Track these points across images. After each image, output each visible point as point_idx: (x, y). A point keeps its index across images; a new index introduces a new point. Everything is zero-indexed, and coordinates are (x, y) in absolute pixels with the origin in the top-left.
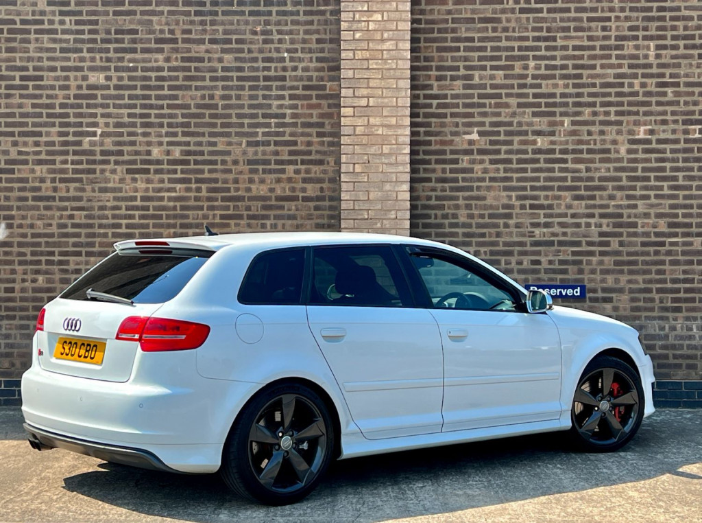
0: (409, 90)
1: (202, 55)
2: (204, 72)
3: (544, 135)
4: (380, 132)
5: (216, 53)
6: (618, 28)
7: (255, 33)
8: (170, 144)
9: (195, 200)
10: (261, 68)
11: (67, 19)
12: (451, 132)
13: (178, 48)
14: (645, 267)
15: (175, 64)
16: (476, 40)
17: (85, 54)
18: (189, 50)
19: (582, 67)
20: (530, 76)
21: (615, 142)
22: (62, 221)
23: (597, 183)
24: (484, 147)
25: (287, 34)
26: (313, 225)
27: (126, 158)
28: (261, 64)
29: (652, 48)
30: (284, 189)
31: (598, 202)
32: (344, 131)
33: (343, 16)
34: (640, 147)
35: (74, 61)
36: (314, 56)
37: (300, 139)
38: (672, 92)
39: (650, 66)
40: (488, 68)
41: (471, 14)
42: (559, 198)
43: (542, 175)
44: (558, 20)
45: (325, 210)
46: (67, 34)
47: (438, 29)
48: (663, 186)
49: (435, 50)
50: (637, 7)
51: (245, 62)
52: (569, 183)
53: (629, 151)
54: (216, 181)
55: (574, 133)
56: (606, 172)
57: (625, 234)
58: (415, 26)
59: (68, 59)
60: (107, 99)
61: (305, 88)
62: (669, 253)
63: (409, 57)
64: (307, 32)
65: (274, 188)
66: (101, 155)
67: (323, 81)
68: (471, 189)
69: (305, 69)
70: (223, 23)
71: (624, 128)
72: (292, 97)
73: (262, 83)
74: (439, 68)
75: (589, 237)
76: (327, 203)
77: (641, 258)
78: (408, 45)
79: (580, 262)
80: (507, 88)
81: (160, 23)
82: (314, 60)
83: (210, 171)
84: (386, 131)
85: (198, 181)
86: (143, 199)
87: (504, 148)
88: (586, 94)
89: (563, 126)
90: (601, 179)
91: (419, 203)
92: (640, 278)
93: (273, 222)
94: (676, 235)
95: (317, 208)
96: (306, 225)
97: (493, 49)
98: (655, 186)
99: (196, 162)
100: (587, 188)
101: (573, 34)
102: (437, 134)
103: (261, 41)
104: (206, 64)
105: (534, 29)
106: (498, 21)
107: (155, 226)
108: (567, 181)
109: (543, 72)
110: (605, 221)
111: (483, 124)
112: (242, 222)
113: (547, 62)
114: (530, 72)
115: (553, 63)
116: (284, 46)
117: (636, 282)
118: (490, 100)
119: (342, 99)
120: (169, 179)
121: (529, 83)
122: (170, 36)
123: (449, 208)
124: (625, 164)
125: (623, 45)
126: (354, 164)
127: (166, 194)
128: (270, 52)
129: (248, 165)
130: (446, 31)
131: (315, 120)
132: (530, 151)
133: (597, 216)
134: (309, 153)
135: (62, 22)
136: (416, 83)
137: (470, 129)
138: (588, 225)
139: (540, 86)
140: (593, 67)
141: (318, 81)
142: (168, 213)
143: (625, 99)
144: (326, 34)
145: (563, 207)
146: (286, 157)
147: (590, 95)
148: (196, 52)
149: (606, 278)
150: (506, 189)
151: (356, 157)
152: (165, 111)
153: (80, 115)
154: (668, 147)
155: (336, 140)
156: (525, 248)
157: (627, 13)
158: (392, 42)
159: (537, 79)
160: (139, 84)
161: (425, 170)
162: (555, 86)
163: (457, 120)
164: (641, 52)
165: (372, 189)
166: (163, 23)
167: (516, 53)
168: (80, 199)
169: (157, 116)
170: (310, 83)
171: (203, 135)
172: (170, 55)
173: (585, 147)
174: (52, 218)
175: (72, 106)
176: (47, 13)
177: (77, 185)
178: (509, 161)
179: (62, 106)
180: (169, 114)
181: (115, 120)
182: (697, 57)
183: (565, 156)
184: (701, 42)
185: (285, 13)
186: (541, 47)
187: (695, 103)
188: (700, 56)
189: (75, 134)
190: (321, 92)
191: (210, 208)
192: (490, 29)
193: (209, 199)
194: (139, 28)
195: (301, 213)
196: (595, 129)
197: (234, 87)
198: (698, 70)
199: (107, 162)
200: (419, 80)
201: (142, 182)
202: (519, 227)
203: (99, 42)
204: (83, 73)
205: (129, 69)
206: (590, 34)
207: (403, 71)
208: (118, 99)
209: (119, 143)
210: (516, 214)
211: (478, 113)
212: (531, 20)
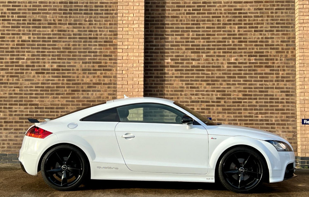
0: (144, 43)
1: (65, 29)
2: (66, 35)
3: (196, 60)
4: (132, 59)
5: (71, 28)
6: (223, 20)
7: (86, 21)
8: (52, 63)
9: (62, 84)
10: (88, 34)
11: (14, 15)
12: (160, 59)
13: (56, 26)
14: (234, 111)
15: (55, 32)
16: (170, 24)
17: (21, 29)
18: (61, 27)
19: (210, 35)
20: (190, 38)
21: (222, 63)
22: (10, 92)
23: (216, 79)
24: (173, 65)
25: (98, 21)
26: (107, 94)
27: (36, 68)
28: (88, 33)
29: (237, 28)
30: (96, 80)
31: (216, 86)
32: (118, 58)
33: (119, 15)
34: (232, 65)
35: (17, 31)
36: (109, 30)
37: (102, 61)
38: (244, 45)
39: (235, 35)
40: (175, 35)
41: (168, 14)
42: (201, 84)
43: (195, 76)
44: (201, 17)
45: (112, 88)
46: (14, 21)
47: (155, 20)
48: (241, 80)
49: (154, 28)
50: (231, 13)
51: (82, 32)
52: (205, 79)
53: (228, 67)
54: (70, 77)
55: (207, 60)
56: (219, 75)
57: (226, 98)
58: (147, 19)
59: (15, 30)
60: (29, 46)
61: (105, 42)
62: (243, 106)
63: (144, 30)
64: (106, 21)
65: (92, 80)
66: (26, 67)
67: (112, 39)
68: (168, 81)
69: (105, 35)
70: (74, 17)
71: (226, 58)
72: (100, 45)
73: (88, 40)
74: (156, 35)
75: (212, 99)
76: (113, 86)
77: (232, 108)
78: (143, 26)
79: (209, 109)
80: (182, 43)
81: (49, 17)
82: (108, 31)
83: (68, 73)
84: (135, 58)
86: (42, 84)
87: (180, 65)
88: (211, 45)
89: (203, 57)
90: (217, 77)
91: (148, 86)
92: (232, 115)
93: (92, 93)
94: (246, 99)
95: (109, 87)
96: (104, 94)
97: (176, 28)
98: (238, 80)
99: (63, 70)
100: (212, 81)
101: (206, 22)
103: (88, 24)
104: (67, 33)
105: (192, 21)
106: (178, 17)
107: (46, 94)
109: (195, 36)
110: (218, 93)
111: (172, 56)
112: (80, 93)
113: (197, 33)
114: (190, 37)
115: (199, 33)
116: (97, 26)
117: (231, 117)
118: (175, 47)
119: (118, 46)
121: (190, 41)
122: (54, 22)
123: (159, 88)
124: (226, 72)
125: (226, 27)
126: (122, 70)
127: (51, 82)
128: (92, 28)
129: (82, 71)
130: (158, 21)
131: (108, 54)
132: (190, 66)
133: (216, 91)
134: (106, 66)
135: (12, 17)
137: (167, 58)
138: (212, 95)
139: (194, 42)
140: (214, 35)
141: (110, 39)
142: (51, 89)
143: (226, 47)
144: (113, 21)
145: (203, 88)
146: (97, 68)
147: (213, 45)
148: (63, 28)
149: (219, 115)
150: (181, 81)
151: (123, 68)
152: (51, 50)
153: (19, 52)
154: (243, 65)
155: (116, 61)
156: (188, 103)
157: (227, 15)
158: (137, 25)
159: (193, 39)
160: (41, 40)
161: (151, 73)
162: (200, 42)
163: (163, 54)
164: (232, 30)
165: (129, 80)
166: (51, 17)
167: (185, 29)
168: (17, 84)
169: (48, 52)
170: (107, 40)
171: (65, 59)
172: (53, 29)
173: (211, 65)
174: (7, 91)
175: (15, 48)
176: (7, 13)
177: (17, 78)
178: (182, 70)
179: (12, 48)
180: (52, 51)
181: (32, 54)
182: (253, 31)
183: (203, 69)
184: (256, 25)
185: (97, 14)
186: (194, 27)
187: (253, 49)
188: (255, 31)
189: (16, 59)
190: (111, 43)
191: (68, 87)
192: (175, 20)
193: (67, 84)
194: (42, 19)
195: (102, 89)
196: (215, 58)
197: (78, 41)
198: (254, 36)
199: (28, 70)
200: (148, 39)
201: (41, 77)
202: (186, 95)
203: (26, 24)
204: (20, 36)
205: (37, 34)
206: (213, 22)
207: (141, 35)
208: (33, 46)
209: (33, 62)
210: (185, 90)
211: (171, 52)
212: (191, 17)
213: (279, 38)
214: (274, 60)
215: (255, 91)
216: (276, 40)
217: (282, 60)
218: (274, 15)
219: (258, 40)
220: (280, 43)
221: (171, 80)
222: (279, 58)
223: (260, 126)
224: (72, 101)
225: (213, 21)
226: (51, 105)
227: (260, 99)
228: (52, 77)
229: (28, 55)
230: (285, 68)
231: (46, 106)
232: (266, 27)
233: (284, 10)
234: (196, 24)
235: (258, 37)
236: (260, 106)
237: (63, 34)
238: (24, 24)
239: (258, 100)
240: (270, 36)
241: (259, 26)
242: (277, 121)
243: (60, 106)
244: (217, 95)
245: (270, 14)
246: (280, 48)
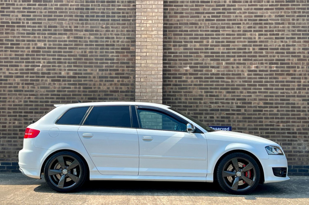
0: (162, 50)
1: (82, 36)
2: (83, 42)
3: (215, 68)
4: (151, 66)
5: (87, 35)
6: (244, 27)
7: (103, 28)
8: (69, 70)
9: (78, 92)
10: (105, 41)
11: (30, 22)
12: (179, 66)
13: (73, 33)
14: (255, 120)
15: (71, 39)
16: (189, 31)
17: (36, 35)
18: (77, 34)
19: (230, 42)
20: (210, 45)
21: (243, 71)
22: (26, 100)
23: (236, 87)
24: (191, 72)
25: (115, 28)
27: (51, 75)
28: (105, 40)
29: (257, 35)
30: (113, 88)
31: (236, 94)
32: (137, 65)
33: (137, 21)
34: (253, 73)
35: (32, 38)
36: (126, 36)
37: (120, 69)
38: (265, 52)
39: (256, 42)
40: (193, 42)
41: (187, 21)
42: (221, 92)
43: (214, 83)
45: (129, 96)
46: (30, 27)
47: (174, 27)
48: (262, 88)
49: (173, 35)
50: (251, 19)
51: (99, 39)
53: (248, 75)
54: (86, 84)
55: (227, 67)
56: (239, 83)
57: (247, 107)
58: (165, 25)
59: (30, 37)
60: (44, 53)
61: (122, 49)
62: (264, 114)
63: (162, 37)
64: (123, 27)
65: (109, 88)
66: (42, 74)
67: (129, 46)
68: (186, 88)
69: (122, 42)
70: (90, 24)
71: (246, 66)
72: (117, 52)
73: (105, 47)
74: (174, 42)
75: (232, 108)
76: (130, 94)
77: (253, 116)
78: (162, 33)
79: (229, 118)
80: (201, 50)
81: (66, 23)
82: (126, 38)
83: (84, 81)
84: (153, 66)
85: (79, 84)
86: (58, 91)
87: (199, 73)
88: (231, 52)
89: (222, 64)
90: (237, 85)
91: (166, 94)
92: (253, 124)
93: (109, 100)
94: (267, 107)
95: (126, 95)
97: (196, 35)
98: (259, 88)
99: (79, 77)
100: (232, 89)
101: (226, 29)
102: (173, 67)
103: (105, 31)
104: (83, 39)
105: (211, 27)
106: (197, 24)
108: (224, 86)
109: (215, 44)
110: (239, 102)
111: (191, 63)
112: (96, 101)
113: (216, 40)
114: (210, 44)
115: (219, 40)
116: (114, 33)
117: (252, 126)
118: (194, 54)
119: (136, 53)
120: (68, 84)
121: (209, 48)
122: (70, 29)
123: (178, 96)
124: (247, 80)
125: (246, 34)
126: (141, 78)
127: (67, 90)
128: (108, 35)
129: (99, 78)
130: (177, 27)
131: (125, 61)
132: (210, 74)
133: (236, 99)
134: (123, 74)
135: (28, 23)
136: (165, 47)
137: (186, 65)
138: (232, 103)
139: (213, 49)
140: (234, 42)
141: (127, 46)
142: (67, 97)
143: (247, 55)
144: (130, 28)
145: (222, 96)
146: (114, 76)
147: (233, 53)
148: (79, 35)
149: (239, 124)
150: (200, 89)
151: (141, 75)
152: (67, 57)
153: (34, 59)
154: (264, 73)
155: (134, 69)
156: (208, 112)
157: (247, 22)
158: (156, 31)
159: (212, 46)
160: (57, 47)
161: (169, 81)
162: (219, 49)
163: (181, 62)
164: (253, 37)
165: (148, 88)
166: (67, 24)
167: (204, 36)
168: (33, 91)
169: (64, 59)
170: (124, 47)
171: (82, 66)
172: (69, 36)
173: (231, 73)
174: (22, 98)
175: (31, 55)
176: (22, 19)
177: (32, 86)
178: (202, 78)
179: (27, 55)
180: (68, 58)
181: (47, 61)
182: (274, 38)
183: (223, 76)
184: (277, 33)
185: (114, 20)
186: (214, 34)
187: (274, 56)
188: (276, 38)
189: (32, 66)
190: (128, 51)
191: (84, 95)
192: (194, 27)
193: (83, 91)
194: (58, 25)
195: (120, 97)
196: (235, 66)
197: (94, 48)
198: (275, 44)
199: (44, 77)
201: (57, 85)
202: (205, 104)
203: (42, 31)
204: (35, 42)
205: (53, 41)
206: (233, 29)
207: (160, 42)
208: (49, 53)
209: (49, 70)
210: (204, 98)
211: (189, 59)
212: (210, 24)
213: (300, 45)
214: (295, 68)
215: (276, 100)
216: (298, 47)
217: (304, 68)
218: (295, 22)
219: (279, 48)
220: (301, 51)
222: (300, 66)
223: (281, 135)
227: (281, 107)
229: (44, 62)
230: (307, 76)
232: (287, 35)
233: (306, 17)
234: (216, 31)
235: (280, 44)
236: (281, 115)
237: (79, 41)
238: (40, 30)
239: (279, 109)
240: (291, 44)
241: (280, 33)
242: (299, 129)
245: (291, 21)
246: (301, 56)
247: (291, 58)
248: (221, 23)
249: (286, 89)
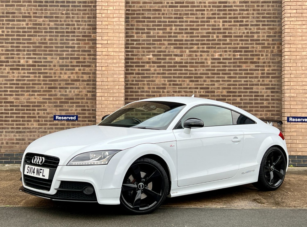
0: (124, 38)
1: (41, 23)
2: (42, 29)
3: (178, 56)
4: (112, 54)
5: (47, 22)
6: (207, 14)
7: (63, 14)
8: (28, 58)
9: (38, 81)
10: (65, 28)
12: (141, 55)
13: (31, 20)
15: (30, 26)
16: (152, 18)
18: (36, 21)
19: (194, 29)
20: (173, 33)
21: (206, 59)
23: (199, 75)
24: (154, 61)
25: (76, 15)
26: (86, 91)
27: (10, 64)
28: (65, 27)
29: (221, 22)
30: (74, 77)
31: (199, 83)
32: (98, 53)
33: (97, 7)
34: (216, 61)
36: (87, 23)
37: (81, 57)
38: (229, 40)
39: (220, 29)
40: (156, 29)
41: (150, 7)
42: (184, 81)
43: (178, 72)
44: (184, 11)
45: (91, 85)
47: (136, 13)
48: (225, 77)
49: (135, 22)
50: (215, 6)
51: (58, 26)
52: (188, 75)
53: (212, 63)
54: (47, 73)
55: (190, 55)
56: (203, 71)
57: (210, 96)
58: (127, 12)
60: (2, 40)
61: (83, 36)
63: (124, 24)
64: (84, 14)
65: (70, 76)
67: (90, 34)
68: (149, 77)
69: (83, 29)
70: (50, 10)
71: (210, 54)
72: (77, 40)
73: (65, 34)
74: (137, 29)
76: (92, 83)
78: (123, 20)
80: (164, 37)
81: (24, 10)
82: (87, 25)
83: (44, 69)
84: (115, 54)
85: (39, 73)
86: (17, 80)
87: (162, 61)
88: (195, 40)
89: (186, 52)
90: (201, 74)
91: (129, 83)
93: (70, 90)
94: (230, 96)
95: (87, 84)
96: (83, 91)
97: (159, 22)
98: (222, 77)
99: (38, 66)
100: (195, 77)
101: (190, 16)
102: (136, 55)
103: (65, 17)
104: (43, 26)
105: (175, 14)
106: (160, 10)
107: (21, 91)
109: (178, 31)
110: (202, 90)
111: (154, 52)
112: (57, 90)
113: (180, 27)
114: (173, 31)
115: (182, 27)
116: (74, 19)
118: (157, 42)
119: (97, 41)
120: (27, 72)
121: (172, 35)
122: (28, 15)
123: (141, 85)
124: (210, 68)
125: (210, 21)
126: (102, 67)
127: (26, 79)
128: (69, 21)
129: (60, 67)
130: (139, 14)
131: (87, 49)
132: (173, 62)
133: (199, 88)
134: (85, 62)
136: (127, 35)
137: (149, 53)
138: (196, 92)
139: (177, 37)
140: (198, 29)
141: (88, 34)
142: (27, 86)
143: (210, 42)
144: (91, 15)
145: (186, 85)
146: (75, 64)
147: (197, 40)
148: (39, 21)
150: (163, 77)
151: (103, 64)
152: (26, 45)
154: (227, 61)
155: (95, 57)
157: (211, 8)
158: (117, 18)
159: (176, 34)
160: (16, 34)
161: (131, 70)
162: (183, 37)
163: (144, 50)
164: (217, 24)
165: (109, 77)
166: (26, 10)
167: (167, 23)
169: (23, 47)
170: (85, 34)
171: (41, 54)
172: (28, 22)
173: (194, 61)
178: (165, 66)
180: (27, 46)
181: (6, 49)
182: (239, 25)
183: (186, 65)
184: (241, 19)
185: (75, 6)
186: (177, 21)
187: (238, 44)
188: (240, 25)
190: (89, 38)
191: (44, 84)
192: (157, 14)
193: (43, 80)
194: (16, 11)
195: (81, 86)
196: (199, 54)
197: (54, 36)
198: (239, 31)
199: (2, 65)
200: (129, 34)
201: (16, 74)
202: (168, 93)
205: (11, 28)
206: (196, 16)
207: (121, 30)
208: (7, 40)
209: (7, 58)
210: (167, 87)
211: (152, 47)
212: (173, 10)
213: (264, 33)
214: (259, 56)
215: (239, 88)
216: (262, 35)
217: (268, 56)
218: (260, 8)
219: (244, 35)
220: (265, 38)
221: (152, 77)
222: (264, 54)
224: (49, 99)
225: (196, 14)
226: (27, 102)
227: (244, 96)
228: (28, 73)
229: (2, 50)
230: (271, 64)
231: (22, 103)
232: (252, 21)
233: (271, 3)
234: (179, 18)
235: (244, 31)
236: (244, 103)
237: (38, 28)
239: (242, 98)
240: (255, 31)
241: (244, 20)
243: (36, 104)
244: (200, 92)
245: (256, 8)
246: (266, 43)
247: (255, 46)
248: (185, 9)
249: (250, 78)
